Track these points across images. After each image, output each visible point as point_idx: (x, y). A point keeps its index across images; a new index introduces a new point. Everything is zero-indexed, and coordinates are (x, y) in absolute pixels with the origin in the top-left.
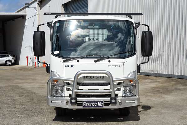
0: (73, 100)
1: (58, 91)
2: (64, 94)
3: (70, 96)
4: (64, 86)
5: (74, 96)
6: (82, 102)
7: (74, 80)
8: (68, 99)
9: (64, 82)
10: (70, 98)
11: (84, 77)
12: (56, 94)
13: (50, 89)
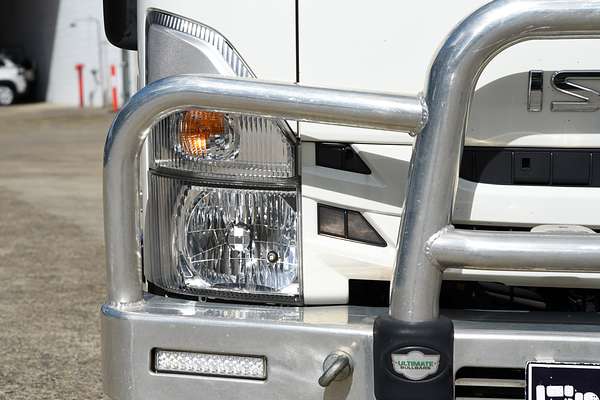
0: (416, 356)
1: (228, 239)
2: (298, 280)
3: (366, 294)
4: (297, 180)
5: (415, 306)
6: (519, 374)
7: (418, 108)
8: (345, 340)
9: (294, 141)
10: (368, 332)
11: (536, 80)
12: (203, 271)
13: (142, 216)
